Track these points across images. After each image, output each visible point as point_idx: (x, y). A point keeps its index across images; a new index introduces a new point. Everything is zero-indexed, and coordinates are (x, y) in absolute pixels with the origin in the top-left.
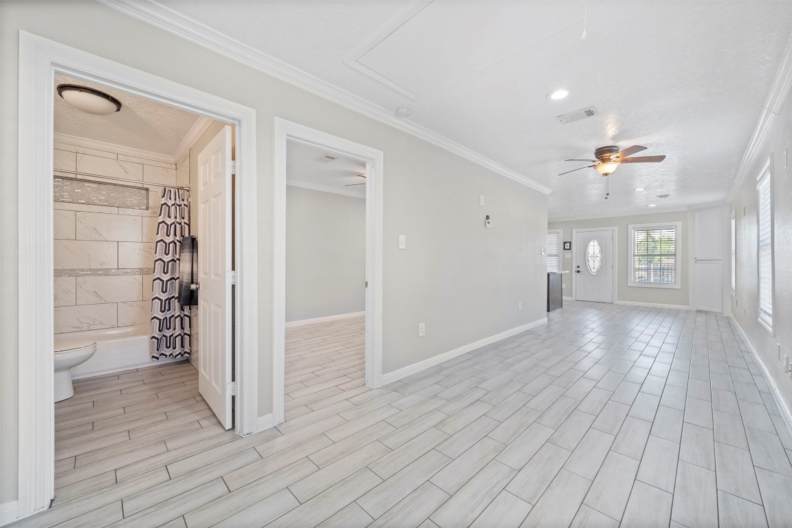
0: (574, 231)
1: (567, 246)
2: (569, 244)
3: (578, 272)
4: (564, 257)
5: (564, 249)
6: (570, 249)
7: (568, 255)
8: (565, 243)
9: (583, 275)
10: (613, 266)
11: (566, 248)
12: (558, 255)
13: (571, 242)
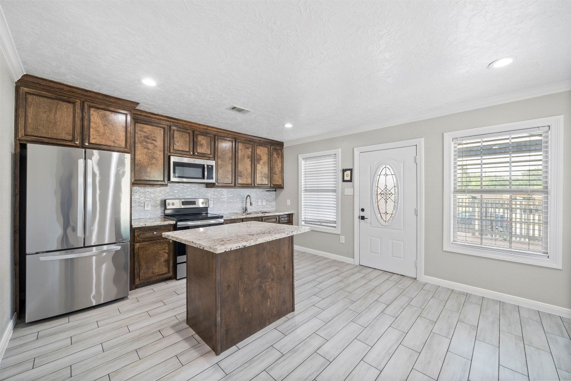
0: (356, 151)
1: (347, 176)
2: (349, 172)
3: (363, 218)
4: (343, 193)
5: (344, 181)
6: (351, 181)
7: (348, 191)
8: (344, 171)
9: (369, 225)
10: (416, 211)
11: (346, 178)
12: (336, 190)
13: (352, 169)
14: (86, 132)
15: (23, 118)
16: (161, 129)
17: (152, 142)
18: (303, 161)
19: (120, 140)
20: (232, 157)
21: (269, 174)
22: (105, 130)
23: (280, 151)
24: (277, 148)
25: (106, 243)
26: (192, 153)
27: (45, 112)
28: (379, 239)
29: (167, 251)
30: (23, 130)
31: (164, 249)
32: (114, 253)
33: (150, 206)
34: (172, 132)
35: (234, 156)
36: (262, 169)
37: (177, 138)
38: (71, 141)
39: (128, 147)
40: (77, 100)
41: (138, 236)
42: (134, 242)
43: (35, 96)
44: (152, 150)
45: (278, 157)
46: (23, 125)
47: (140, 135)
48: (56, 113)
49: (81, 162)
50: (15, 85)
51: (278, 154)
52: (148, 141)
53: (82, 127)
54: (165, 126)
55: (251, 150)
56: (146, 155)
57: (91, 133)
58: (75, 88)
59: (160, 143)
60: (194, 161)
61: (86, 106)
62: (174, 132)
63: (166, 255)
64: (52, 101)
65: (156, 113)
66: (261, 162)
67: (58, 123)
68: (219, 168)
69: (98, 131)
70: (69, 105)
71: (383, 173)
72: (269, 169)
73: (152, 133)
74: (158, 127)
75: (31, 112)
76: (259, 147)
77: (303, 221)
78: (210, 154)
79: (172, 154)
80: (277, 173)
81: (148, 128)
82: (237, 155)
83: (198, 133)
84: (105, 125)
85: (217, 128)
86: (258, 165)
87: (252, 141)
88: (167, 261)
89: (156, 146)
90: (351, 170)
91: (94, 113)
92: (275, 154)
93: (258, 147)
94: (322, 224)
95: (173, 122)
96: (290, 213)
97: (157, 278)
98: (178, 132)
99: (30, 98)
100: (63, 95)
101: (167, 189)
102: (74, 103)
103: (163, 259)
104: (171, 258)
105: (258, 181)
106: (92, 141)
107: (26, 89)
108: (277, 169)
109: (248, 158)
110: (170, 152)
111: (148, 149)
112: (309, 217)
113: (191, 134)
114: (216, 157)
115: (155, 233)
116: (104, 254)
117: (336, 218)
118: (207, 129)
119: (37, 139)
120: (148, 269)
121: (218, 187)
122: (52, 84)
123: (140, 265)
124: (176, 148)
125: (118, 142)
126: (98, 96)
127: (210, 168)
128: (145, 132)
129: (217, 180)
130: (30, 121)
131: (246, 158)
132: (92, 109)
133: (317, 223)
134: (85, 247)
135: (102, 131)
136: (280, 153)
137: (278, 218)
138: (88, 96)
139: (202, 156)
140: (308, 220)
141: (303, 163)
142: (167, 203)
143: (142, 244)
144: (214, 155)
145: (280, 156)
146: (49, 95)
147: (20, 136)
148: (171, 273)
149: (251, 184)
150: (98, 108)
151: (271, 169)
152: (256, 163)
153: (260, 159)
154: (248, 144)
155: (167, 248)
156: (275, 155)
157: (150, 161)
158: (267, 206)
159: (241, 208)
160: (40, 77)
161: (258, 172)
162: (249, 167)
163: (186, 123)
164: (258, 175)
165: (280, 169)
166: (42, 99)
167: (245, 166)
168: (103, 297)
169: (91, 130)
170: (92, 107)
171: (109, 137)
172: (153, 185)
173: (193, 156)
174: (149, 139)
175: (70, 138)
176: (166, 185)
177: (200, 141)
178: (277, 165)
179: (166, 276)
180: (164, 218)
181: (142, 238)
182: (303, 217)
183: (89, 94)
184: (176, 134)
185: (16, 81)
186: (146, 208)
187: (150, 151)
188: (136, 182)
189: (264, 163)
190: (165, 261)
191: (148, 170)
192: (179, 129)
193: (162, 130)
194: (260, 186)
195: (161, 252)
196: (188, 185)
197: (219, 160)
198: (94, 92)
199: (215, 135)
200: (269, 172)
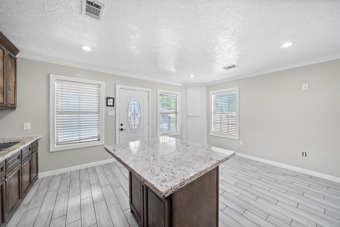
0: (118, 87)
1: (110, 102)
2: (112, 100)
3: (122, 130)
4: (107, 114)
5: (107, 105)
6: (113, 106)
7: (111, 112)
8: (108, 98)
9: (126, 133)
10: (148, 123)
11: (109, 104)
12: (99, 112)
13: (114, 98)
18: (56, 83)
23: (14, 60)
24: (12, 55)
71: (133, 103)
80: (12, 88)
92: (10, 62)
108: (11, 84)
136: (14, 64)
137: (31, 146)
151: (7, 82)
156: (10, 65)
165: (14, 84)
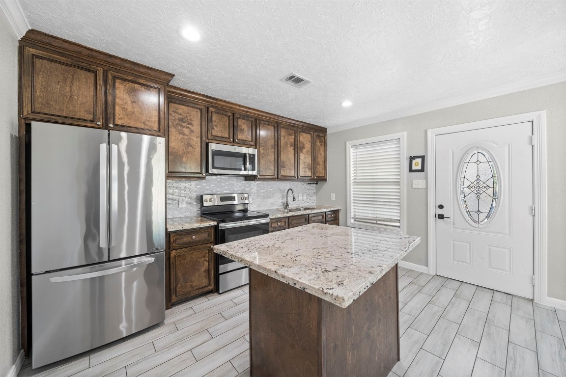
0: (431, 134)
1: (417, 164)
2: (419, 160)
3: (441, 217)
4: (410, 185)
5: (411, 170)
6: (422, 170)
7: (418, 181)
8: (412, 159)
9: (452, 226)
10: (532, 211)
11: (414, 168)
12: (399, 182)
13: (424, 156)
14: (110, 110)
15: (29, 90)
16: (198, 110)
17: (188, 126)
18: (352, 149)
19: (151, 121)
20: (274, 145)
21: (313, 165)
22: (133, 108)
23: (323, 138)
24: (321, 135)
25: (137, 254)
26: (232, 140)
27: (59, 82)
28: (468, 245)
29: (207, 259)
30: (29, 105)
31: (204, 257)
32: (146, 266)
33: (185, 203)
34: (210, 114)
35: (276, 143)
36: (305, 158)
37: (215, 122)
38: (91, 121)
39: (162, 131)
40: (99, 68)
41: (175, 241)
42: (169, 249)
43: (44, 61)
44: (187, 136)
45: (321, 145)
46: (30, 98)
47: (174, 117)
48: (72, 84)
49: (103, 147)
50: (17, 44)
51: (321, 142)
52: (183, 124)
53: (106, 103)
54: (202, 107)
55: (293, 137)
56: (182, 141)
57: (117, 111)
58: (96, 51)
59: (196, 128)
60: (235, 149)
61: (110, 77)
62: (212, 114)
63: (207, 264)
64: (67, 68)
65: (192, 91)
66: (305, 151)
67: (76, 97)
68: (261, 158)
69: (125, 109)
70: (89, 74)
71: (475, 159)
72: (313, 159)
73: (188, 115)
74: (194, 108)
75: (39, 81)
76: (303, 134)
77: (353, 218)
78: (252, 141)
79: (210, 141)
80: (321, 163)
81: (182, 109)
82: (279, 142)
83: (239, 116)
84: (133, 102)
85: (258, 111)
86: (301, 154)
87: (294, 127)
88: (208, 271)
89: (192, 131)
90: (423, 158)
91: (120, 86)
92: (318, 141)
93: (301, 133)
94: (378, 222)
95: (211, 102)
96: (336, 209)
97: (197, 292)
98: (217, 115)
99: (38, 62)
100: (81, 60)
101: (203, 182)
102: (95, 72)
103: (203, 269)
104: (212, 267)
105: (302, 173)
106: (119, 122)
107: (33, 51)
108: (320, 160)
109: (291, 146)
110: (208, 139)
111: (184, 134)
112: (361, 214)
113: (231, 117)
114: (258, 144)
115: (194, 237)
116: (135, 269)
117: (400, 216)
118: (247, 112)
119: (48, 118)
120: (186, 282)
121: (260, 179)
122: (66, 45)
123: (176, 278)
124: (214, 133)
125: (149, 124)
126: (125, 64)
127: (252, 157)
128: (180, 114)
129: (259, 171)
130: (38, 94)
131: (289, 146)
132: (118, 81)
133: (372, 222)
134: (109, 261)
135: (130, 109)
136: (323, 140)
137: (324, 215)
138: (112, 64)
139: (243, 143)
140: (358, 217)
141: (352, 152)
142: (204, 199)
143: (178, 251)
144: (256, 142)
145: (323, 144)
146: (63, 59)
147: (25, 113)
148: (213, 286)
149: (294, 176)
150: (125, 80)
151: (314, 159)
152: (299, 151)
153: (303, 147)
154: (291, 130)
155: (207, 255)
156: (318, 143)
157: (186, 149)
158: (308, 201)
159: (281, 204)
160: (50, 34)
161: (301, 162)
162: (292, 157)
163: (225, 104)
164: (302, 166)
165: (323, 159)
166: (53, 65)
167: (288, 156)
168: (134, 324)
169: (117, 107)
170: (118, 78)
171: (138, 118)
172: (189, 178)
173: (234, 143)
174: (184, 122)
175: (91, 117)
176: (204, 178)
177: (241, 126)
178: (320, 155)
179: (206, 289)
180: (201, 216)
181: (178, 244)
182: (352, 214)
183: (114, 61)
184: (215, 117)
185: (20, 39)
186: (181, 206)
187: (186, 137)
188: (171, 175)
189: (307, 152)
190: (205, 271)
191: (184, 160)
192: (218, 111)
193: (199, 112)
194: (303, 179)
195: (201, 260)
196: (226, 178)
197: (261, 149)
198: (120, 58)
199: (256, 119)
200: (313, 162)
